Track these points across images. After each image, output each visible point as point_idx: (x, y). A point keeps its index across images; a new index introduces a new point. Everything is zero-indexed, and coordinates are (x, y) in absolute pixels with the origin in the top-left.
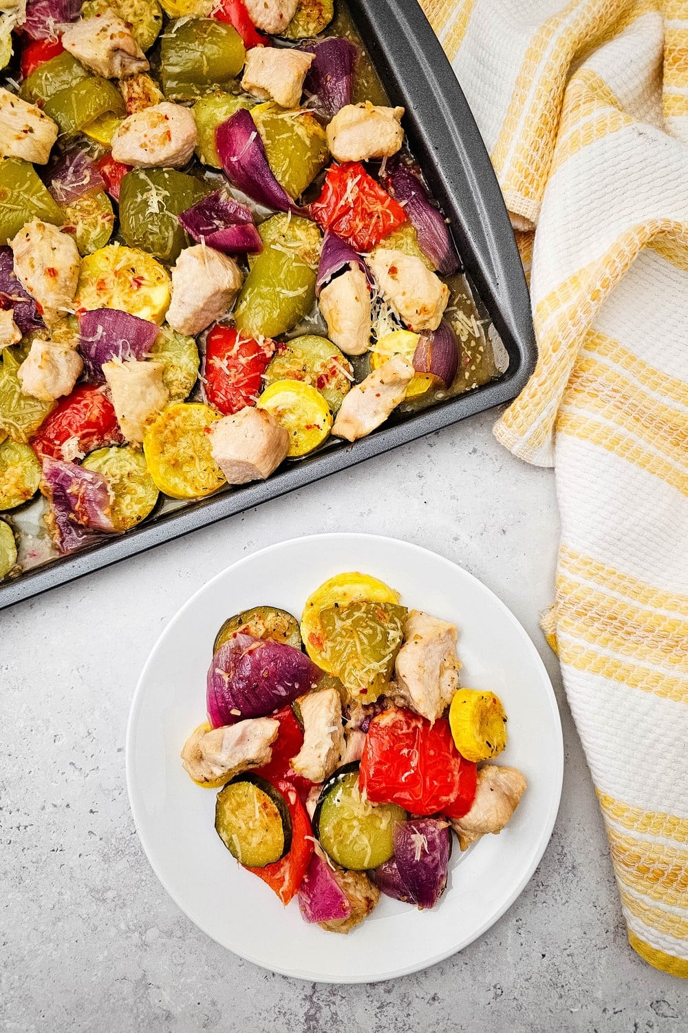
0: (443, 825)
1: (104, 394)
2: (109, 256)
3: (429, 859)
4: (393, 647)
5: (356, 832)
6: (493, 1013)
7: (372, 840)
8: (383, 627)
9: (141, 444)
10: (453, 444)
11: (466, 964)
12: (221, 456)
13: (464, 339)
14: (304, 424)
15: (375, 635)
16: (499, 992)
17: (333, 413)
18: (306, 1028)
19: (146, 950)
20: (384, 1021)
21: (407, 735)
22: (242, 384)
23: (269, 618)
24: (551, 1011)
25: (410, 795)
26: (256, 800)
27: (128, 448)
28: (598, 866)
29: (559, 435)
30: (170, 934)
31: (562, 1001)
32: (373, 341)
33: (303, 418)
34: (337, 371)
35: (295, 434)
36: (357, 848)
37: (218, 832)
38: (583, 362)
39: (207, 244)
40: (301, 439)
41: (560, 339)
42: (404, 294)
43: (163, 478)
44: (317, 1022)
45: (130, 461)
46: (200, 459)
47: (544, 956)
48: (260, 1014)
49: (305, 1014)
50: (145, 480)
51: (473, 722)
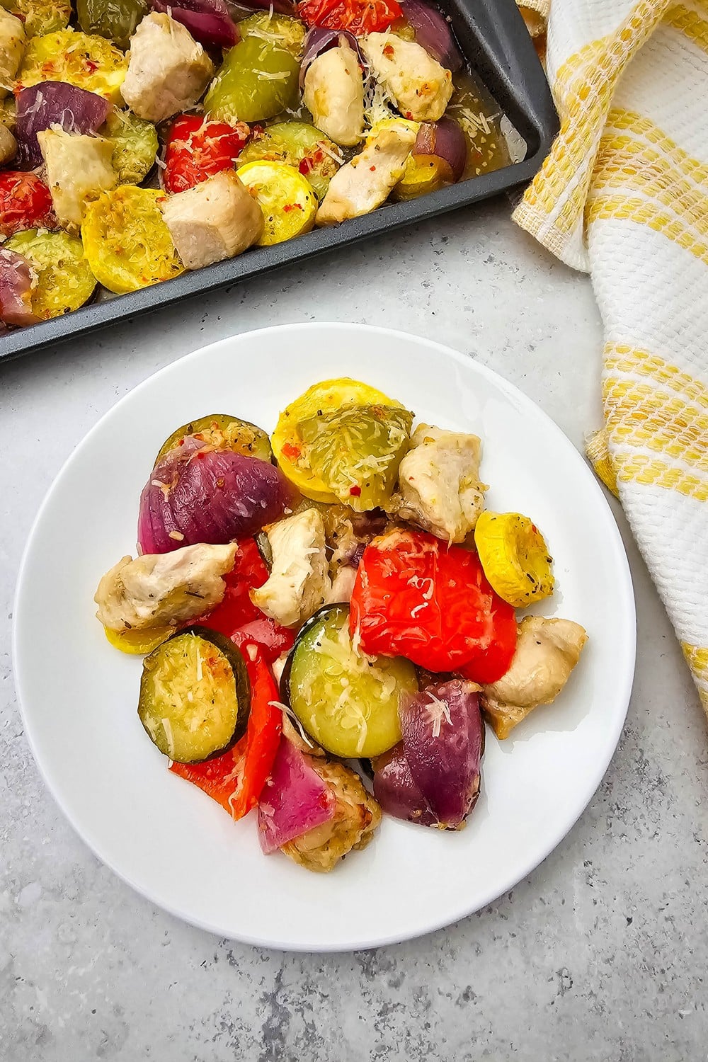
0: (471, 687)
1: (38, 176)
2: (60, 39)
3: (452, 740)
4: (396, 447)
5: (344, 696)
6: (560, 1020)
7: (369, 713)
8: (382, 423)
9: (79, 227)
10: (464, 252)
11: (514, 936)
12: (174, 219)
13: (472, 135)
14: (281, 207)
15: (371, 429)
16: (566, 982)
17: (318, 198)
18: (264, 1051)
19: (18, 920)
20: (389, 1037)
21: (417, 560)
22: (209, 167)
23: (229, 428)
24: (649, 1014)
25: (424, 632)
26: (198, 654)
27: (62, 232)
28: (695, 779)
29: (592, 226)
30: (58, 893)
31: (663, 997)
32: (366, 127)
33: (281, 199)
34: (324, 155)
35: (271, 220)
36: (346, 724)
37: (142, 718)
38: (614, 140)
39: (173, 17)
40: (278, 226)
41: (589, 84)
42: (401, 75)
43: (102, 265)
44: (283, 1039)
45: (63, 247)
46: (151, 250)
47: (629, 920)
48: (192, 1028)
49: (264, 1027)
50: (80, 268)
51: (508, 541)
